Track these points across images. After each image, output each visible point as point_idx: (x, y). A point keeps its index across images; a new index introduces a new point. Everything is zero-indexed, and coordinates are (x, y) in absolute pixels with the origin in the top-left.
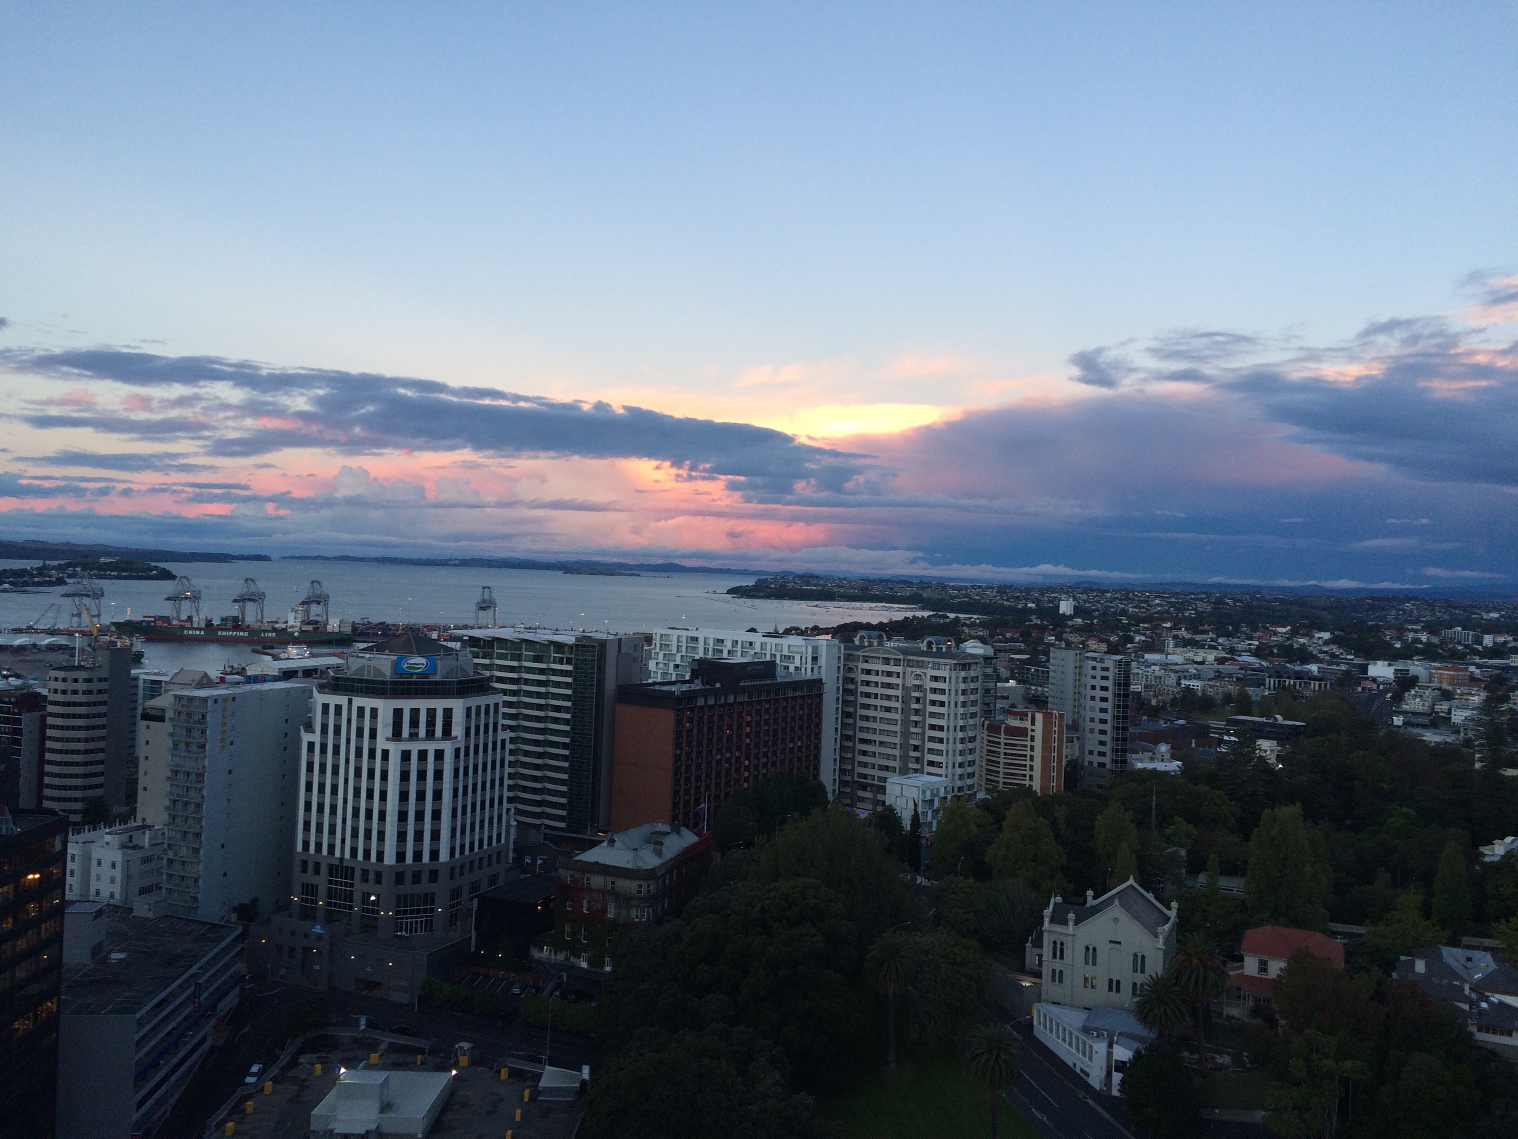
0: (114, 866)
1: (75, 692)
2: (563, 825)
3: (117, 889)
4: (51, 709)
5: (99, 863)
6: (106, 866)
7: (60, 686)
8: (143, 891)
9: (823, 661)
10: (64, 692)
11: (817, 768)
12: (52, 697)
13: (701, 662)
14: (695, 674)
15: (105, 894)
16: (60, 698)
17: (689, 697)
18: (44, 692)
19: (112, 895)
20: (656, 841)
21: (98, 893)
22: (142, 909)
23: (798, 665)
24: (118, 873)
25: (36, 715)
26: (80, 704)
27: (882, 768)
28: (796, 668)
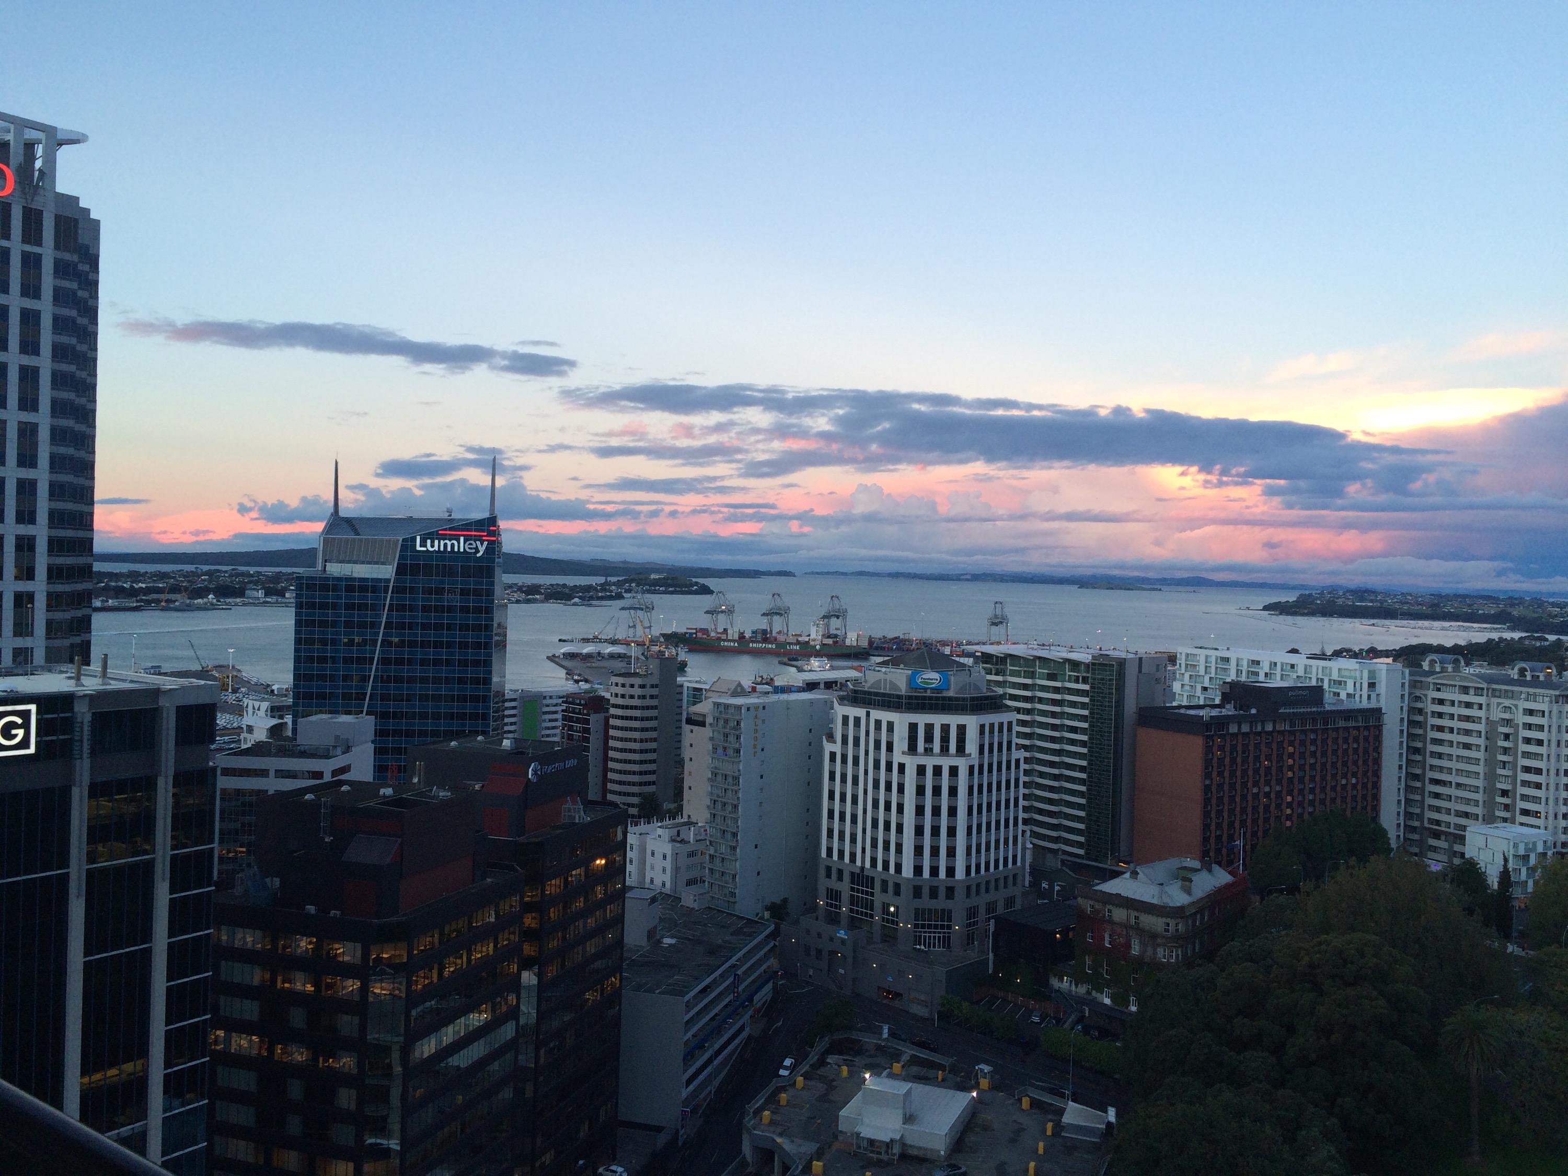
0: (665, 857)
1: (632, 697)
2: (1081, 852)
3: (667, 878)
4: (613, 711)
5: (653, 854)
6: (659, 856)
7: (620, 690)
8: (689, 883)
9: (1382, 688)
10: (623, 696)
11: (1376, 808)
12: (613, 701)
13: (1233, 685)
14: (1226, 698)
15: (658, 882)
16: (619, 701)
17: (1220, 723)
18: (607, 695)
19: (664, 885)
20: (1185, 877)
21: (652, 881)
22: (689, 899)
23: (1350, 689)
24: (668, 864)
25: (601, 716)
26: (636, 708)
27: (1459, 814)
28: (1349, 695)
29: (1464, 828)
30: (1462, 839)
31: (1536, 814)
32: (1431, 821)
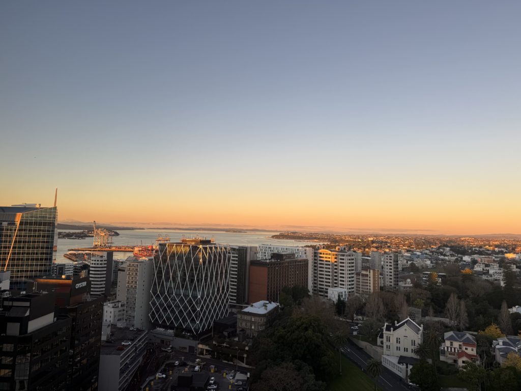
0: (111, 312)
1: (98, 264)
2: (235, 302)
3: (112, 319)
4: (91, 269)
5: (107, 312)
6: (109, 312)
7: (94, 262)
8: (118, 320)
9: (308, 254)
10: (95, 264)
11: (307, 285)
12: (91, 265)
13: (274, 254)
14: (272, 257)
15: (108, 320)
16: (93, 265)
17: (271, 264)
19: (110, 321)
20: (265, 305)
26: (99, 267)
27: (326, 286)
28: (300, 256)
29: (327, 289)
30: (327, 292)
31: (343, 285)
32: (320, 288)
